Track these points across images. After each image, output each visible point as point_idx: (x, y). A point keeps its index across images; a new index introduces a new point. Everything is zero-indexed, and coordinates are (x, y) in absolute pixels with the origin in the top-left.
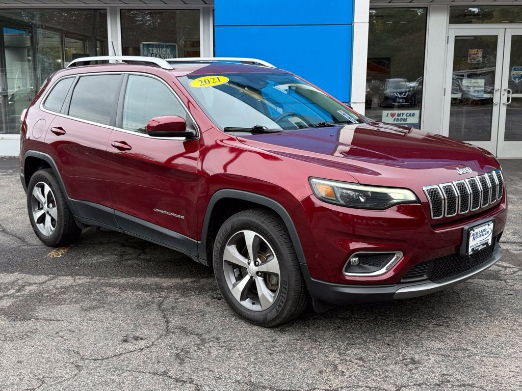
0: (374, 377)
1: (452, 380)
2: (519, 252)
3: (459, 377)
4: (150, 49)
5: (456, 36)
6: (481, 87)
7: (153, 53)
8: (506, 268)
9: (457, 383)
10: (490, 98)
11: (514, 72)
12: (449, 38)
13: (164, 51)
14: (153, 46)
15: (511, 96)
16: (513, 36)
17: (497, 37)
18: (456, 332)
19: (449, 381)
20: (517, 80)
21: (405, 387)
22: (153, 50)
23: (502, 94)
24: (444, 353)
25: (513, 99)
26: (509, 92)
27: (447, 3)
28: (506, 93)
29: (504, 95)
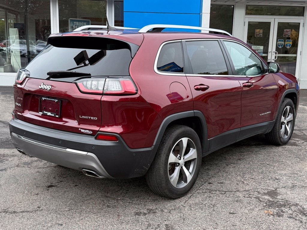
0: (262, 185)
1: (297, 185)
2: (300, 134)
3: (300, 184)
4: (74, 22)
5: (249, 22)
6: (261, 50)
7: (76, 25)
8: (298, 141)
9: (300, 186)
10: (266, 56)
11: (279, 42)
12: (245, 23)
13: (83, 24)
14: (76, 21)
15: (277, 55)
16: (278, 23)
17: (270, 23)
18: (289, 167)
19: (296, 186)
20: (280, 46)
21: (278, 188)
22: (76, 23)
23: (272, 54)
24: (288, 175)
25: (278, 57)
26: (276, 53)
27: (244, 3)
28: (274, 54)
29: (273, 55)
